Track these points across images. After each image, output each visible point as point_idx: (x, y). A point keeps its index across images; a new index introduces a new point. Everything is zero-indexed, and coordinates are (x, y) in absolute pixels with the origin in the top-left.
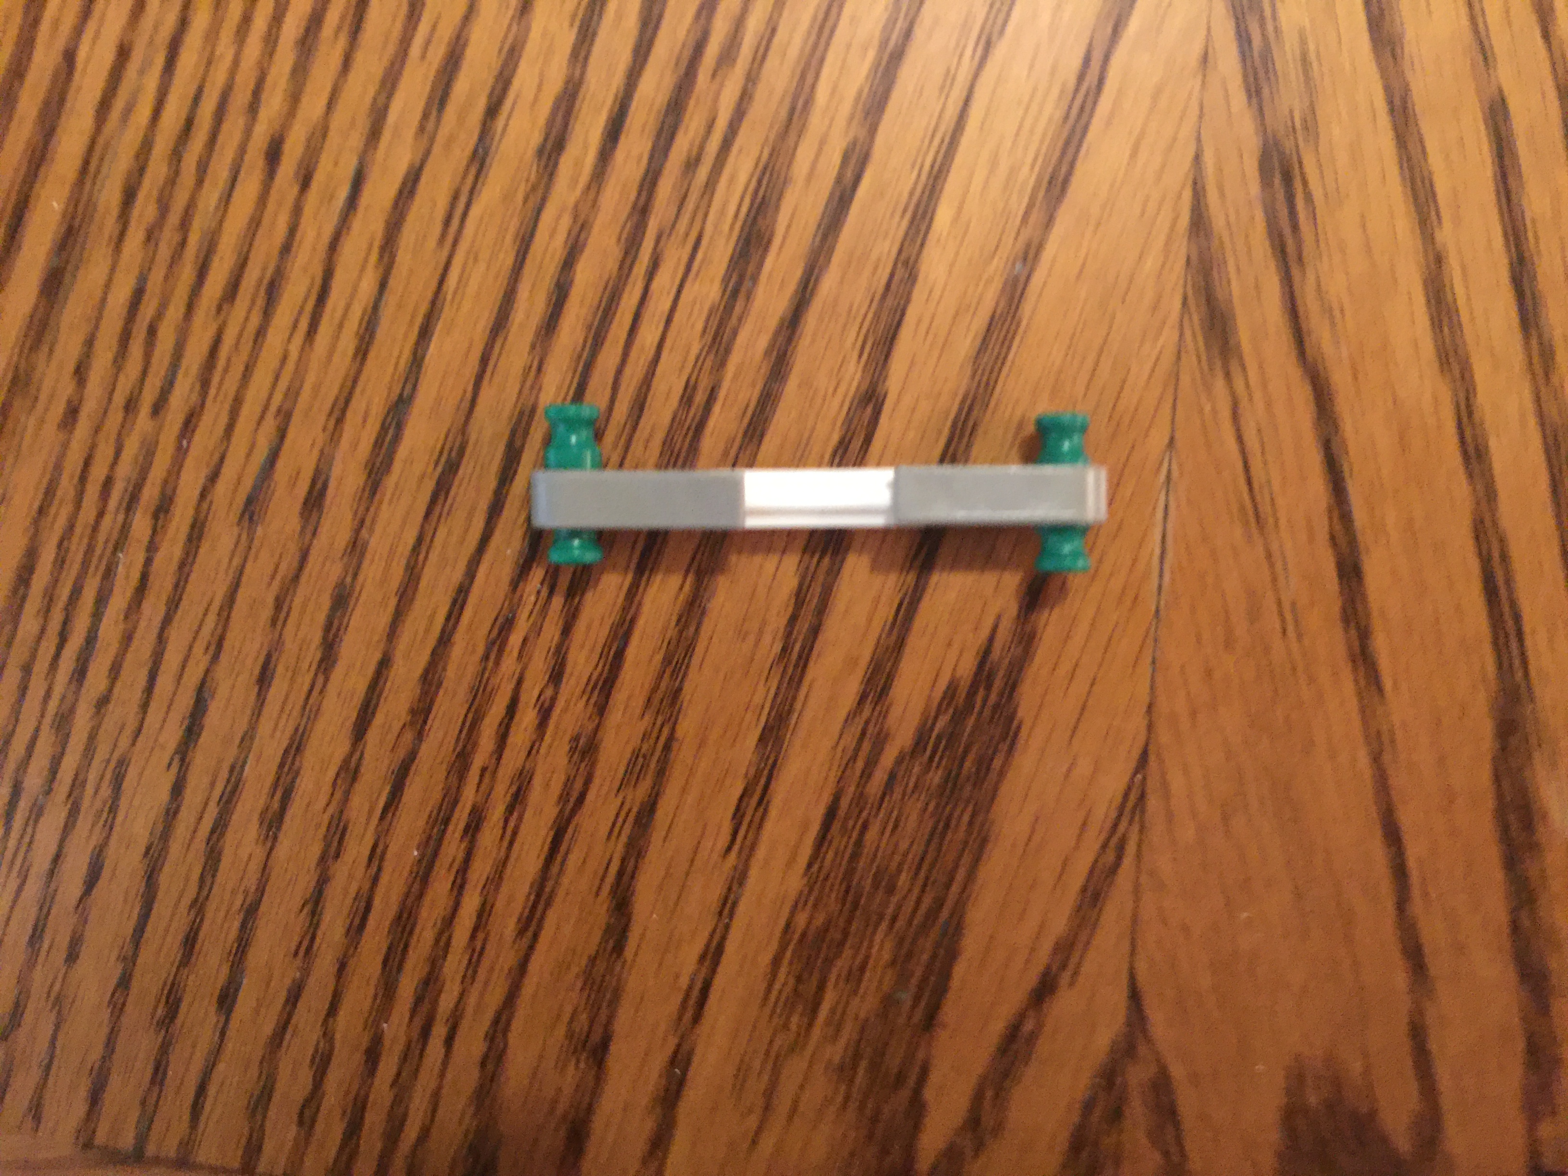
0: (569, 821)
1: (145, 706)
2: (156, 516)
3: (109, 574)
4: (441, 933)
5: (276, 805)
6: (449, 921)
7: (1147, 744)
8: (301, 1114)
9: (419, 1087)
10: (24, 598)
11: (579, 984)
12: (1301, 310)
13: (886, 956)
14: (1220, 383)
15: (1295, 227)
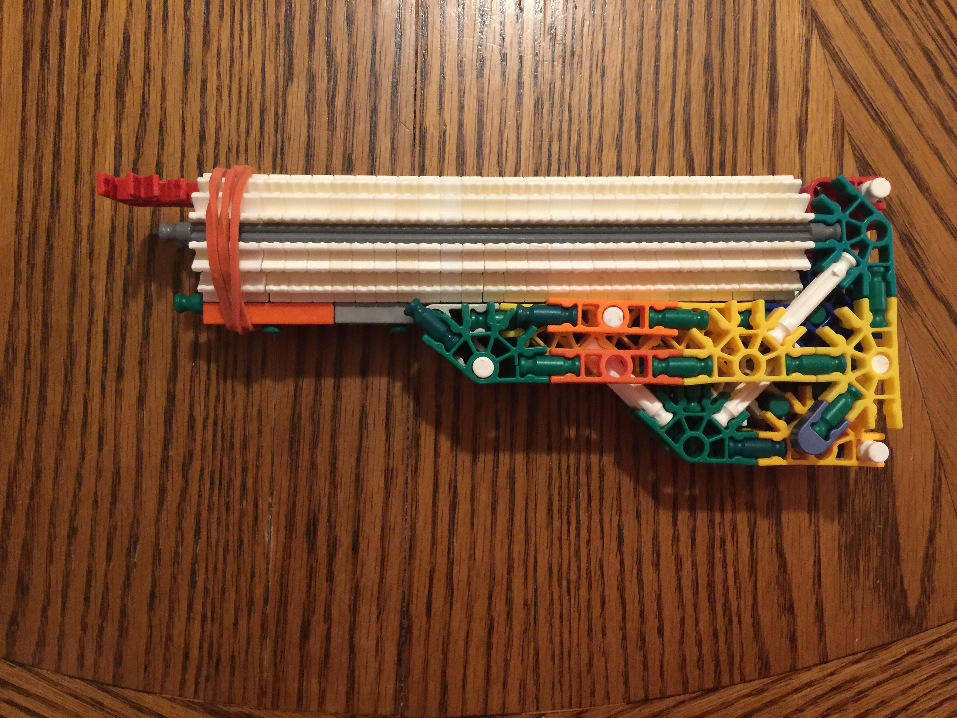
0: (754, 532)
1: (602, 538)
2: (587, 473)
3: (578, 497)
4: (724, 585)
5: (655, 559)
6: (725, 580)
7: (936, 441)
8: (698, 665)
9: (735, 642)
10: (552, 515)
11: (776, 587)
12: (931, 282)
13: (876, 542)
14: (914, 314)
15: (919, 257)
